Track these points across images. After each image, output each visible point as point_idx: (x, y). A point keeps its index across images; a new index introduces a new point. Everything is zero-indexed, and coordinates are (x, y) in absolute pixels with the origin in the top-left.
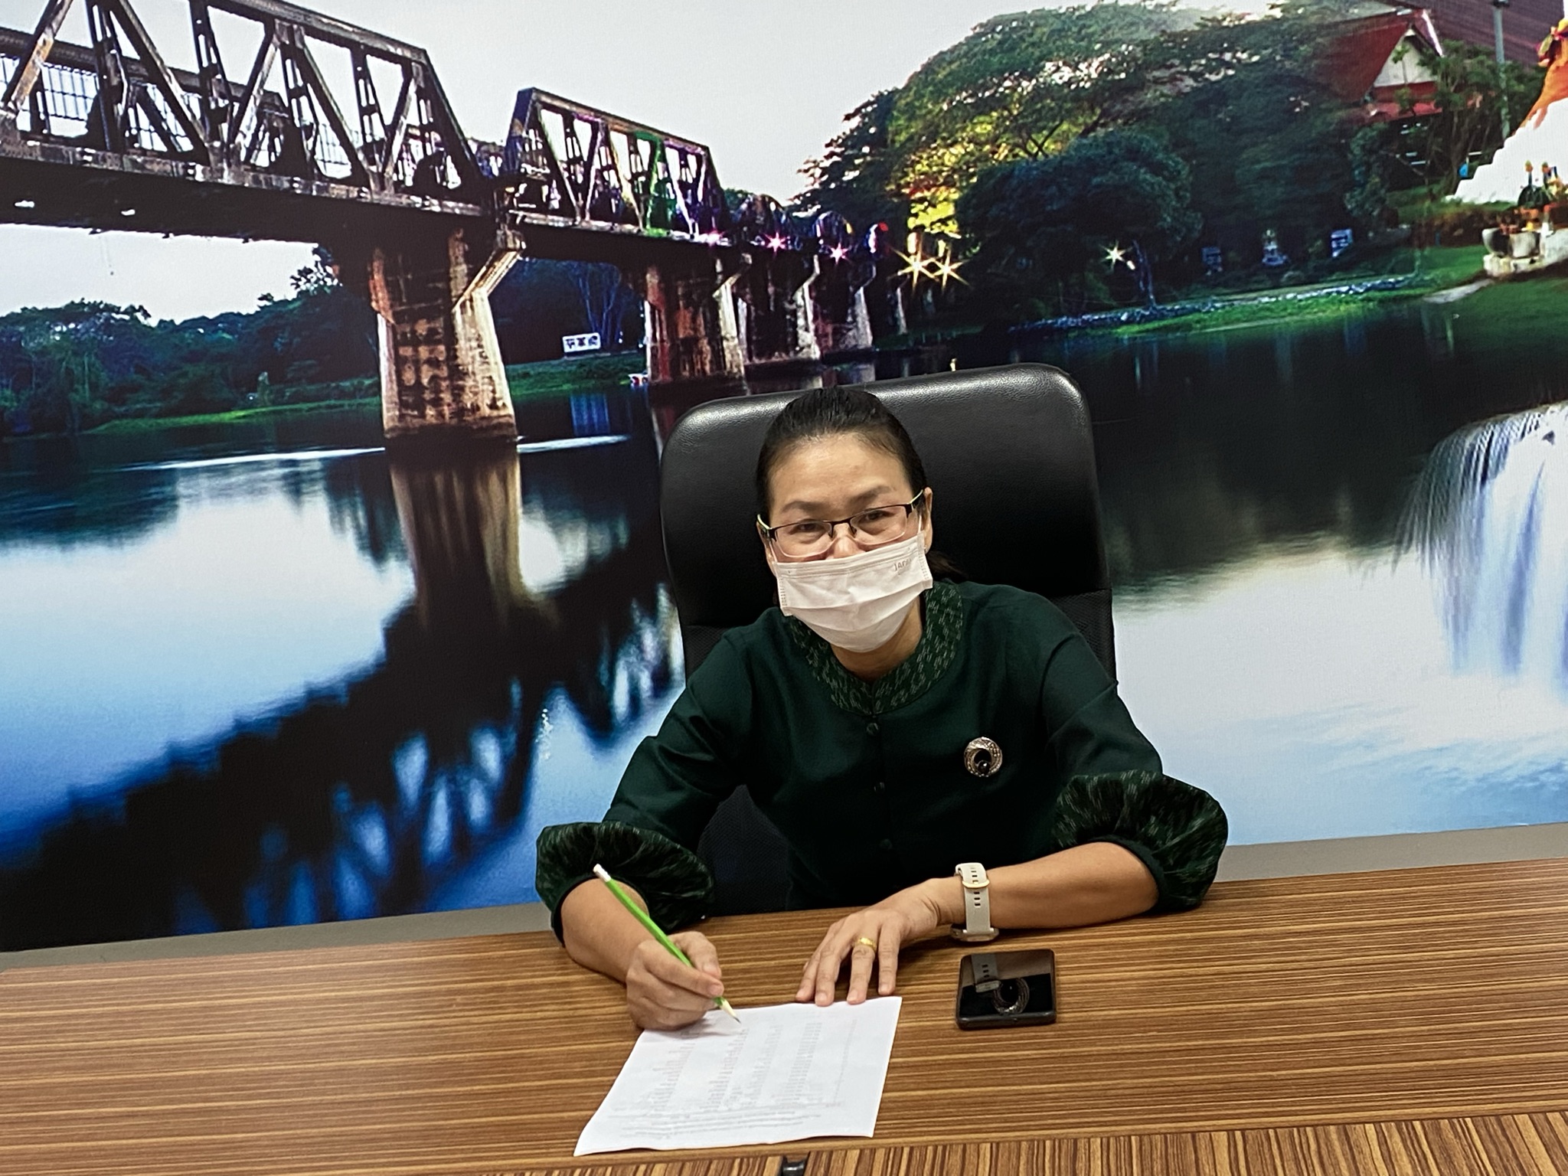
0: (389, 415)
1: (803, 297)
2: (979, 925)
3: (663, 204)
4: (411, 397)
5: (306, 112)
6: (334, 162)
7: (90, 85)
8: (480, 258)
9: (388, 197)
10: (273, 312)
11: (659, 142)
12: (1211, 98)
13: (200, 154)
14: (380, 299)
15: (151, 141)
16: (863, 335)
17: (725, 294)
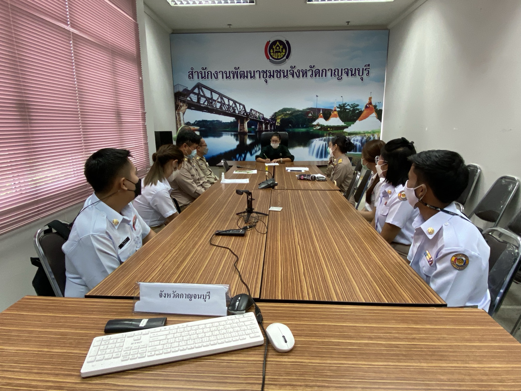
0: (239, 131)
1: (269, 126)
3: (260, 118)
4: (240, 130)
5: (235, 108)
6: (237, 112)
7: (220, 104)
8: (247, 120)
9: (241, 115)
10: (231, 123)
11: (260, 113)
12: (297, 115)
13: (227, 110)
14: (239, 122)
15: (224, 109)
16: (273, 129)
17: (263, 125)
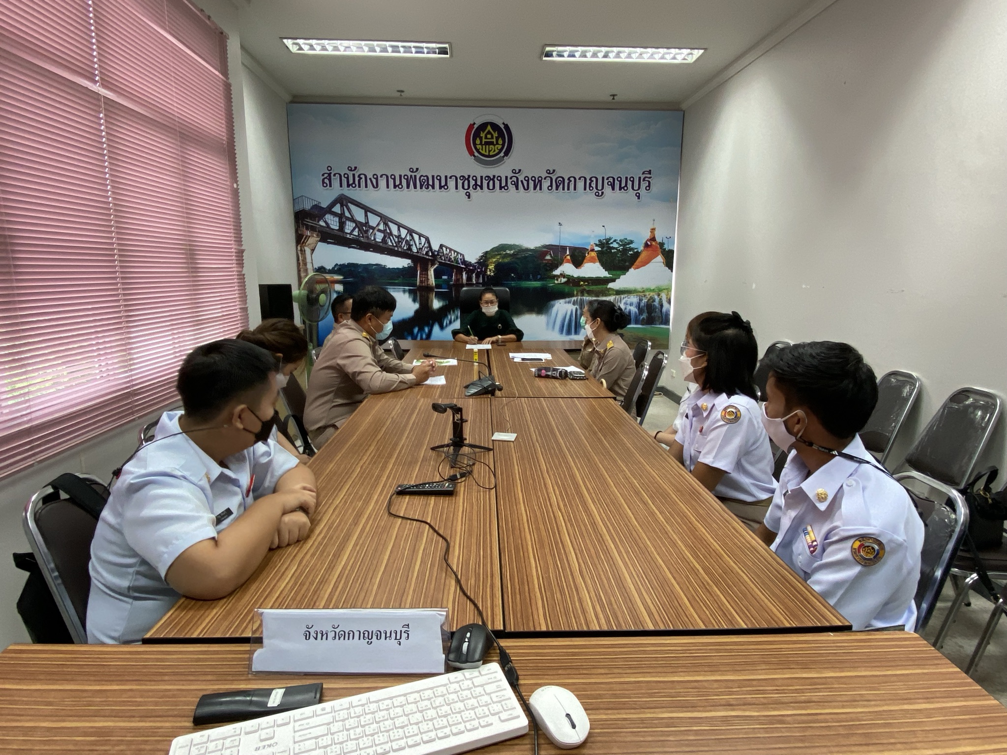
0: (418, 284)
1: (474, 275)
2: (500, 341)
3: (457, 261)
4: (421, 282)
5: (412, 243)
6: (415, 250)
7: (382, 235)
8: (433, 265)
9: (421, 255)
10: (404, 268)
11: (458, 253)
12: (526, 257)
13: (396, 246)
14: (419, 268)
15: (390, 244)
16: (481, 281)
17: (464, 273)
